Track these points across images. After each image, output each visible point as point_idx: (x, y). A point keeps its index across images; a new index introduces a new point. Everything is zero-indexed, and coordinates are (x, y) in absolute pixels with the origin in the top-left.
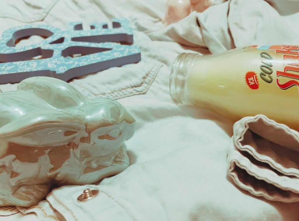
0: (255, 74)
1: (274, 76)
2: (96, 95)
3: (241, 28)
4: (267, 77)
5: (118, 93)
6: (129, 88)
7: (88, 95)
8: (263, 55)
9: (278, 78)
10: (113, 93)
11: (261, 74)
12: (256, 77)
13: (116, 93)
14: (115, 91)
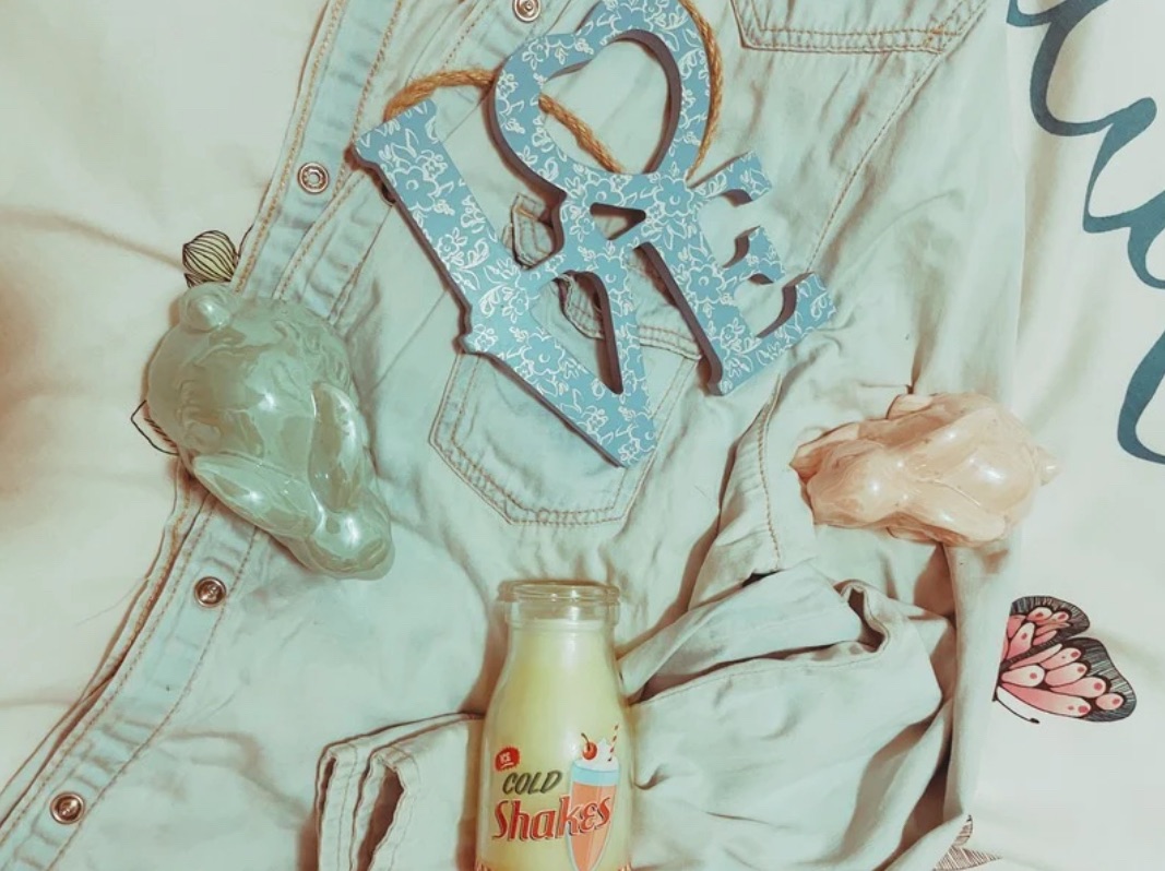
0: (515, 765)
1: (514, 797)
2: (453, 438)
3: (720, 696)
4: (511, 785)
5: (479, 479)
6: (503, 492)
7: (447, 424)
8: (555, 776)
9: (509, 804)
10: (475, 466)
11: (515, 775)
12: (511, 766)
13: (476, 474)
14: (481, 471)
